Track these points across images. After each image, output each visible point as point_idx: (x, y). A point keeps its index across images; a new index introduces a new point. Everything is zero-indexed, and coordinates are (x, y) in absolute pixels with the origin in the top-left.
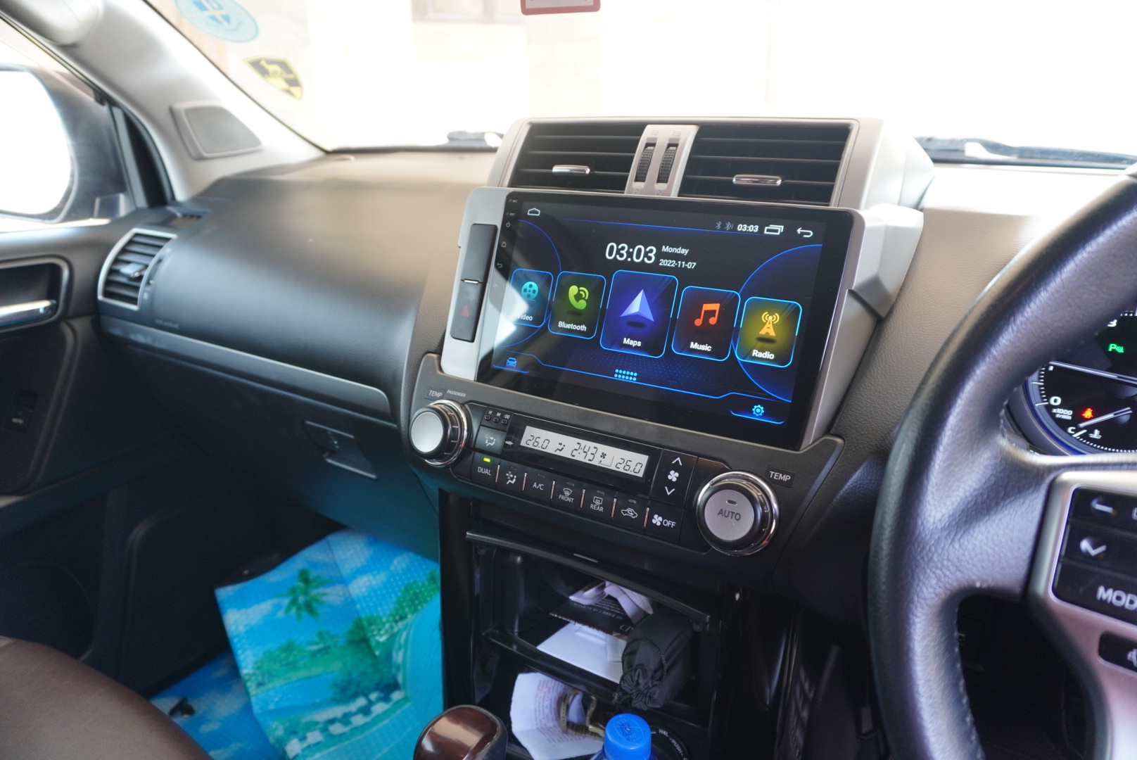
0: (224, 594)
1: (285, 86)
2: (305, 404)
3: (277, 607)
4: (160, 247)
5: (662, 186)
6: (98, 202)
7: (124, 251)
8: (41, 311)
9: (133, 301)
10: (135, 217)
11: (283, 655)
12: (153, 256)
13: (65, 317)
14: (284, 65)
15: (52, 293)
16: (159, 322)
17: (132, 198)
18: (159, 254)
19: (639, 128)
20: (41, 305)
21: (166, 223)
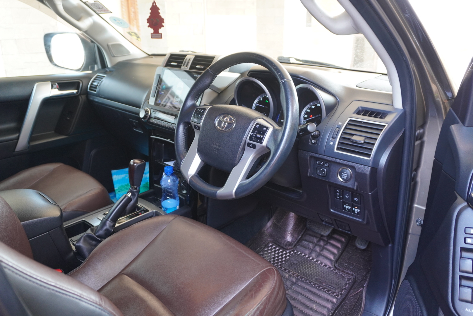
0: (113, 172)
1: (136, 38)
2: (128, 114)
3: (126, 176)
4: (102, 78)
5: (186, 67)
6: (90, 67)
7: (95, 79)
8: (75, 93)
9: (95, 91)
10: (98, 71)
11: (125, 186)
12: (100, 80)
13: (80, 95)
14: (136, 34)
15: (77, 88)
16: (100, 96)
17: (98, 66)
18: (102, 80)
19: (185, 56)
20: (75, 91)
21: (105, 73)
